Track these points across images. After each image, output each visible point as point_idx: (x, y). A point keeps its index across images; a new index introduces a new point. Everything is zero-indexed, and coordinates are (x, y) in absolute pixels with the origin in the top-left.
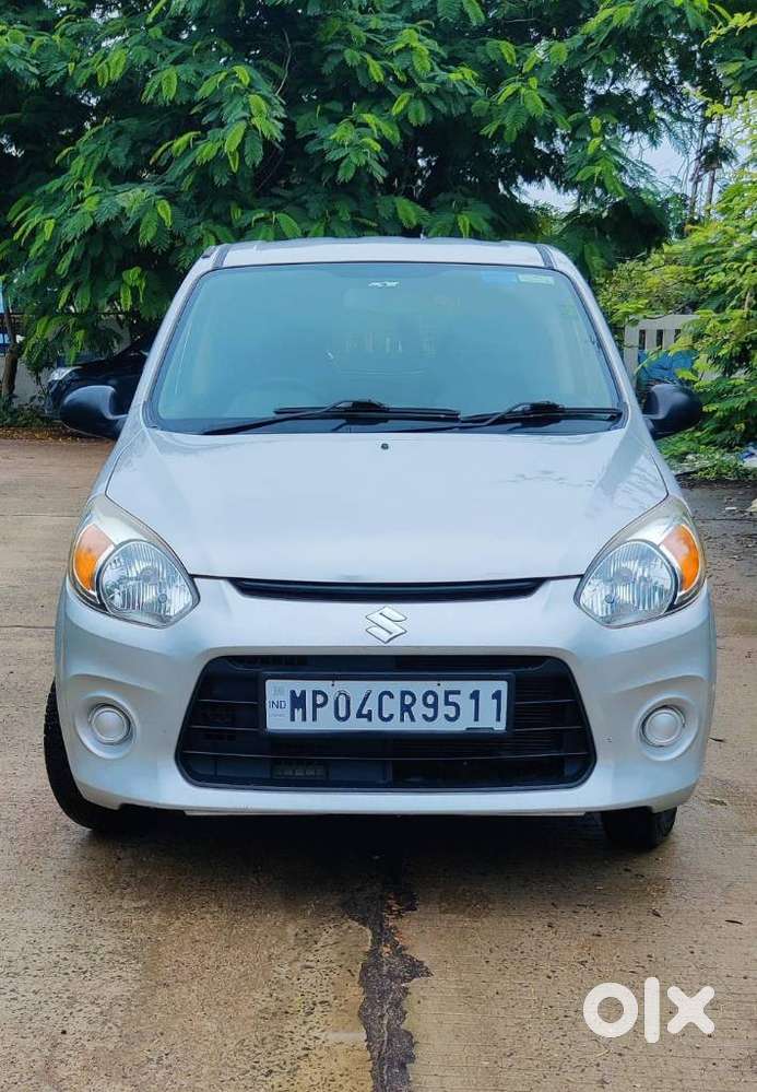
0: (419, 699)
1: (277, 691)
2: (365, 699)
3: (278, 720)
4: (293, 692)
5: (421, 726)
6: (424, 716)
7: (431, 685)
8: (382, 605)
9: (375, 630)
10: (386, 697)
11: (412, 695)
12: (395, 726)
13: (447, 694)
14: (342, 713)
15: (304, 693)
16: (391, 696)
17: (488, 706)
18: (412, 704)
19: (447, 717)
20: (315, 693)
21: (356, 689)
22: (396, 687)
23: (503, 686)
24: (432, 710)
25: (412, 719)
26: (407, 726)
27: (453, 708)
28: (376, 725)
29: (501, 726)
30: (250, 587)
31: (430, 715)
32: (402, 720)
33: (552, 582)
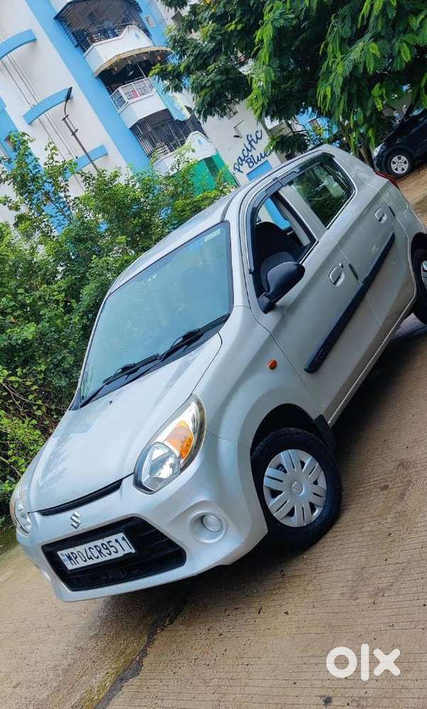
17: (124, 543)
21: (81, 548)
26: (101, 560)
30: (46, 513)
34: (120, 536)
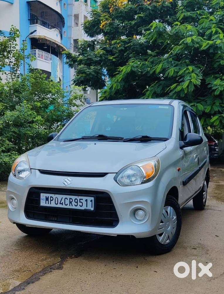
0: (74, 200)
1: (43, 196)
2: (62, 199)
3: (43, 203)
4: (46, 197)
5: (74, 207)
6: (75, 205)
7: (76, 197)
8: (68, 177)
9: (65, 183)
10: (66, 199)
11: (72, 199)
12: (68, 207)
13: (80, 199)
14: (56, 203)
15: (48, 197)
16: (67, 199)
18: (72, 201)
19: (80, 205)
20: (51, 197)
21: (59, 197)
22: (68, 197)
23: (93, 199)
24: (76, 204)
25: (72, 206)
27: (81, 203)
28: (64, 206)
29: (92, 209)
31: (76, 205)
32: (70, 205)
33: (109, 174)
34: (90, 199)
